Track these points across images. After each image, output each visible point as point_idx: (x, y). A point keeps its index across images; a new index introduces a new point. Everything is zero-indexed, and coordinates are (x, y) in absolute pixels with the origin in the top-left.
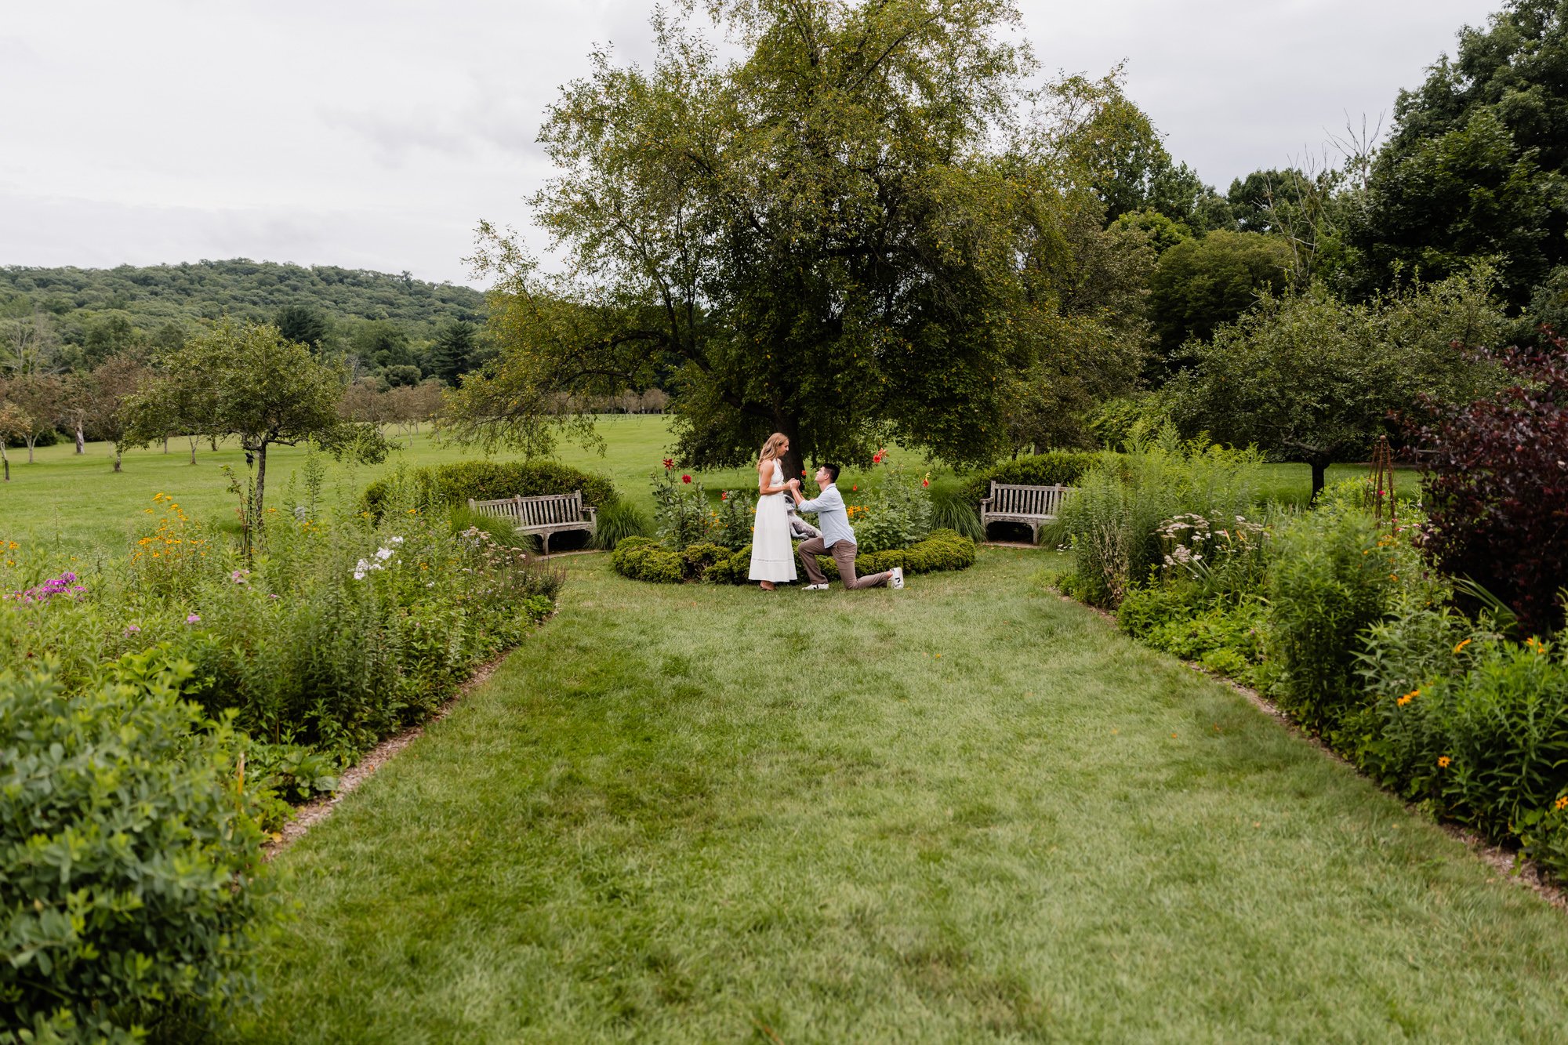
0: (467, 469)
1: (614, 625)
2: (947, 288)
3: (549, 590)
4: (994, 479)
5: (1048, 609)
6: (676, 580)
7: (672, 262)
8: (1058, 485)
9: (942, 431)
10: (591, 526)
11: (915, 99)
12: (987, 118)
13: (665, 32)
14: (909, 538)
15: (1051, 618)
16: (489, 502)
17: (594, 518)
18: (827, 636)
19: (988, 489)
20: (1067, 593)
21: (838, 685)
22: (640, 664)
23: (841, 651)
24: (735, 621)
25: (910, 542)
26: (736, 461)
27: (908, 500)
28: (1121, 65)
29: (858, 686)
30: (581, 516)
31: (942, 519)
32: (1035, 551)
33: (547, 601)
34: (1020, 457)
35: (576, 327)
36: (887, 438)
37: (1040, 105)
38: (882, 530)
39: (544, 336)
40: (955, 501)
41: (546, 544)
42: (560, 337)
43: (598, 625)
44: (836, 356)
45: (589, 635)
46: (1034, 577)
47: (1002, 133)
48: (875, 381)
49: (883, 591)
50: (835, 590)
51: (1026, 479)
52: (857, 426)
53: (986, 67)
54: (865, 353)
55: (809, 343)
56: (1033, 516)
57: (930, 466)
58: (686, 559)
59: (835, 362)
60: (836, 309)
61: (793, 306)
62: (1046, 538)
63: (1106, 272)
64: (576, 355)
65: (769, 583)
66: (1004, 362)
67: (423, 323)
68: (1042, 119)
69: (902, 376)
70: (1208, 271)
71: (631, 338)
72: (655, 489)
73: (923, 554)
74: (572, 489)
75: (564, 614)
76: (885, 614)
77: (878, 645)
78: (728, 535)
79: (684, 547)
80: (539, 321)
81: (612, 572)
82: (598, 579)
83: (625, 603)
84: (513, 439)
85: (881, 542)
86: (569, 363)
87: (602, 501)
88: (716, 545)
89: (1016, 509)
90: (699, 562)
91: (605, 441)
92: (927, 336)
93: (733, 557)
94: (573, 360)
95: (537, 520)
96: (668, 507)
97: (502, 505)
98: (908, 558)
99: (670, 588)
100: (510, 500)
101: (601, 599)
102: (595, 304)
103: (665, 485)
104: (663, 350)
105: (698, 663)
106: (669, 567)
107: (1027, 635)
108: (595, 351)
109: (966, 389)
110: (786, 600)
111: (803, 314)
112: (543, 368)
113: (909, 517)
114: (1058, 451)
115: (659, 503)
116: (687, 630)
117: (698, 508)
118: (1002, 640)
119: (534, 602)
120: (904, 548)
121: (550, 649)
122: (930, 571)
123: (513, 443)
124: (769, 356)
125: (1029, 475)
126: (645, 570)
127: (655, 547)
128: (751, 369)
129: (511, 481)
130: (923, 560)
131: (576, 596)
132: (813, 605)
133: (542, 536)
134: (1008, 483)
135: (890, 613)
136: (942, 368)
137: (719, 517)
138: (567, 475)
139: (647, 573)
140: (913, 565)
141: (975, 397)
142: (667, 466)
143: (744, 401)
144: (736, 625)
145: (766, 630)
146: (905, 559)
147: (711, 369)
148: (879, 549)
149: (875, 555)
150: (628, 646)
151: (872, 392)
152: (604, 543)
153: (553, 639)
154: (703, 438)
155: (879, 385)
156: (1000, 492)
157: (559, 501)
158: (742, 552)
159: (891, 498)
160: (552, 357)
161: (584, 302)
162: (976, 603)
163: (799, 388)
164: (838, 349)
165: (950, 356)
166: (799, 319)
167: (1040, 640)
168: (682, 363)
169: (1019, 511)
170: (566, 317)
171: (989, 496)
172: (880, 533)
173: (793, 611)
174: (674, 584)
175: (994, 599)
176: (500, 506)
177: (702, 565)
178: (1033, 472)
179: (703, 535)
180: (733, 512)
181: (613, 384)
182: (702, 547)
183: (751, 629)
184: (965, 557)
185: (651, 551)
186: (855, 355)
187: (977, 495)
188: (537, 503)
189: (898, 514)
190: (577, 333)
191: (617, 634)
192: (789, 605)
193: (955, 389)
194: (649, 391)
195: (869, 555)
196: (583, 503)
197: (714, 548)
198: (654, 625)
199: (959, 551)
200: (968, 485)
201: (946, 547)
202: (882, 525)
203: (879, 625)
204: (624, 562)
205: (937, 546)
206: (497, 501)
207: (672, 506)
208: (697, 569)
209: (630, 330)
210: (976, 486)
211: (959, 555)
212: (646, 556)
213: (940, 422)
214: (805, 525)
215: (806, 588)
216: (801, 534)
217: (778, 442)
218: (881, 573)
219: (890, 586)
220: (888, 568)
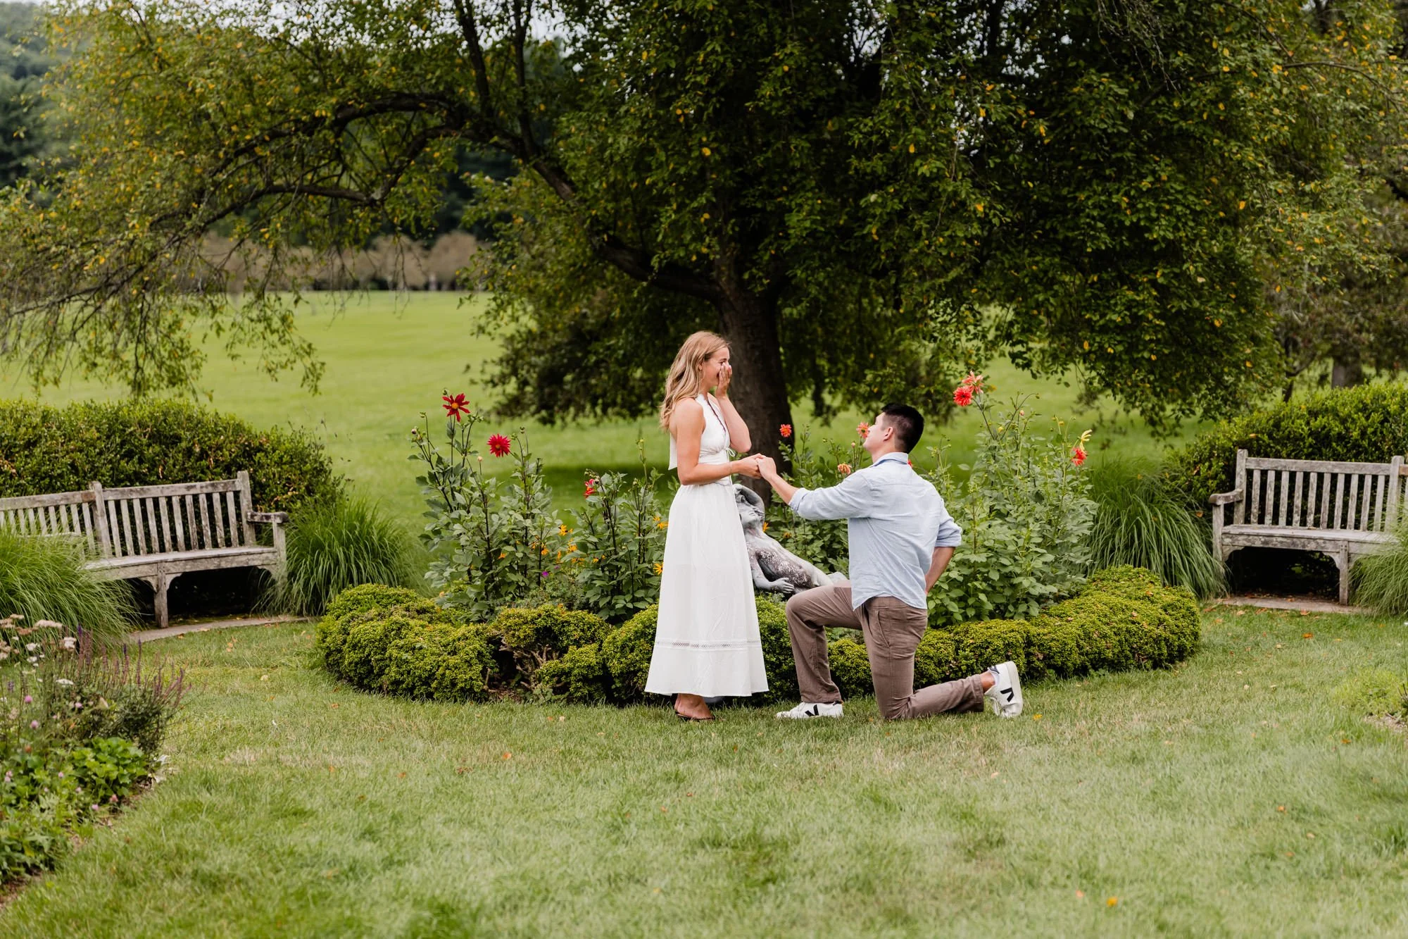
1: (299, 813)
3: (141, 725)
4: (1242, 444)
5: (1387, 777)
6: (468, 694)
8: (1398, 460)
9: (1121, 329)
10: (274, 558)
14: (1039, 589)
16: (24, 501)
17: (280, 538)
18: (833, 843)
19: (1231, 470)
22: (348, 923)
23: (867, 887)
24: (606, 802)
25: (1041, 599)
27: (1039, 497)
30: (249, 534)
31: (1120, 540)
32: (1344, 622)
33: (134, 750)
34: (1300, 395)
35: (248, 82)
36: (993, 344)
38: (975, 571)
39: (172, 106)
40: (1150, 498)
41: (161, 602)
42: (210, 106)
43: (261, 810)
44: (865, 152)
45: (232, 840)
46: (1347, 688)
48: (959, 209)
49: (975, 723)
50: (857, 719)
51: (1321, 445)
52: (916, 319)
54: (938, 146)
55: (806, 121)
56: (1337, 533)
57: (1091, 415)
58: (494, 641)
59: (866, 165)
60: (867, 43)
61: (762, 30)
62: (1369, 589)
64: (249, 149)
65: (697, 700)
66: (1264, 164)
69: (1019, 199)
71: (382, 109)
72: (424, 469)
73: (1073, 629)
74: (229, 470)
75: (177, 784)
76: (979, 786)
77: (961, 869)
78: (598, 583)
79: (492, 611)
80: (161, 68)
81: (313, 673)
82: (280, 690)
83: (337, 754)
84: (99, 351)
85: (971, 601)
86: (231, 168)
87: (301, 498)
88: (570, 607)
89: (1297, 518)
90: (526, 650)
91: (317, 358)
92: (1082, 105)
93: (610, 637)
94: (242, 161)
95: (142, 544)
96: (455, 515)
97: (57, 508)
98: (1035, 640)
99: (454, 714)
100: (78, 496)
101: (276, 745)
102: (294, 31)
103: (446, 458)
104: (456, 137)
105: (499, 921)
106: (453, 660)
107: (1338, 847)
108: (295, 141)
109: (1176, 229)
110: (735, 747)
111: (788, 51)
112: (171, 179)
113: (1040, 540)
114: (1393, 377)
115: (433, 503)
116: (482, 827)
117: (526, 517)
118: (1273, 857)
119: (100, 756)
120: (1027, 615)
121: (125, 880)
122: (1091, 671)
123: (99, 360)
124: (707, 152)
125: (1327, 436)
126: (394, 668)
127: (422, 611)
128: (667, 183)
129: (81, 451)
130: (1074, 644)
131: (215, 737)
132: (802, 759)
133: (153, 582)
134: (1278, 455)
135: (992, 784)
136: (1118, 179)
137: (578, 539)
138: (217, 433)
139: (398, 677)
140: (1047, 658)
141: (1197, 248)
142: (453, 411)
143: (655, 262)
144: (605, 813)
145: (680, 827)
146: (1029, 643)
147: (570, 183)
148: (966, 618)
149: (957, 633)
150: (326, 872)
151: (953, 238)
152: (301, 600)
153: (137, 854)
154: (557, 347)
155: (968, 221)
156: (1257, 476)
157: (196, 498)
158: (632, 626)
159: (995, 494)
160: (191, 153)
161: (268, 25)
162: (1206, 758)
163: (783, 226)
164: (871, 134)
165: (1137, 151)
166: (778, 63)
167: (1372, 860)
168: (503, 171)
169: (1303, 523)
170: (223, 61)
171: (1232, 488)
172: (967, 578)
173: (752, 776)
174: (463, 702)
175: (1250, 747)
176: (52, 510)
177: (533, 657)
178: (1337, 428)
179: (539, 583)
180: (610, 527)
181: (337, 218)
182: (534, 612)
183: (642, 826)
184: (1175, 637)
185: (412, 622)
186: (912, 150)
187: (1204, 485)
188: (143, 502)
189: (1014, 531)
190: (251, 97)
191: (302, 838)
192: (741, 762)
193: (1150, 230)
194: (444, 240)
195: (946, 635)
196: (255, 502)
197: (564, 614)
198: (400, 814)
199: (1161, 622)
200: (1182, 460)
201: (1129, 613)
202: (974, 558)
203: (965, 816)
204: (345, 648)
205: (1107, 610)
206: (45, 497)
207: (463, 512)
208: (522, 666)
209: (376, 92)
210: (1203, 461)
211: (1160, 631)
212: (398, 635)
213: (1113, 309)
214: (787, 559)
215: (788, 714)
216: (780, 582)
217: (701, 352)
218: (970, 678)
219: (992, 713)
220: (987, 664)
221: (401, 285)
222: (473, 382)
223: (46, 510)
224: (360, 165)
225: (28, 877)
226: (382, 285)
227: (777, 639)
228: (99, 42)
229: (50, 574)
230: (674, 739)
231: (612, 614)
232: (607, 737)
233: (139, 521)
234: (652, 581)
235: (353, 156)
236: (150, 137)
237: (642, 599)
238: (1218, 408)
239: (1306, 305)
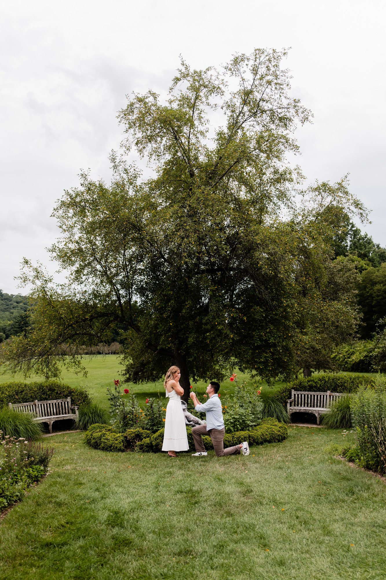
0: (9, 386)
1: (81, 484)
2: (263, 287)
3: (44, 461)
4: (293, 388)
5: (343, 473)
6: (120, 450)
7: (120, 277)
8: (329, 391)
9: (263, 362)
10: (75, 417)
11: (243, 194)
12: (280, 203)
13: (117, 163)
14: (251, 424)
15: (348, 480)
16: (20, 405)
17: (77, 412)
18: (210, 492)
19: (290, 394)
20: (351, 460)
21: (221, 535)
23: (220, 505)
24: (154, 480)
25: (251, 426)
26: (154, 378)
27: (250, 402)
28: (346, 177)
29: (235, 537)
30: (70, 411)
31: (266, 411)
32: (320, 429)
33: (42, 468)
35: (71, 311)
36: (234, 367)
37: (307, 197)
39: (55, 316)
40: (273, 401)
41: (51, 427)
42: (63, 316)
43: (72, 483)
44: (206, 324)
45: (64, 493)
46: (328, 448)
47: (288, 210)
48: (227, 337)
49: (239, 458)
50: (211, 456)
51: (311, 388)
52: (218, 361)
53: (278, 178)
54: (221, 323)
55: (192, 317)
56: (315, 409)
58: (126, 437)
59: (206, 327)
60: (205, 300)
61: (183, 298)
62: (325, 421)
63: (336, 282)
64: (71, 325)
66: (294, 325)
67: (7, 313)
68: (307, 204)
69: (240, 334)
70: (382, 282)
71: (100, 316)
72: (109, 397)
73: (259, 433)
74: (66, 397)
75: (51, 476)
76: (243, 475)
77: (242, 499)
78: (150, 424)
79: (125, 430)
80: (53, 308)
81: (84, 445)
82: (77, 449)
83: (90, 467)
84: (39, 370)
85: (236, 427)
86: (68, 329)
87: (82, 403)
88: (143, 429)
89: (306, 405)
90: (133, 439)
91: (87, 370)
92: (253, 313)
93: (152, 436)
94: (70, 328)
95: (46, 414)
96: (116, 408)
97: (27, 406)
98: (251, 436)
99: (117, 455)
100: (32, 403)
101: (76, 464)
102: (81, 300)
103: (115, 394)
104: (116, 322)
105: (130, 516)
106: (116, 442)
107: (337, 494)
108: (81, 323)
109: (275, 340)
110: (183, 464)
111: (189, 302)
112: (55, 332)
113: (251, 412)
114: (319, 371)
115: (112, 405)
116: (124, 488)
117: (133, 408)
118: (320, 496)
119: (34, 470)
120: (248, 430)
121: (38, 505)
122: (264, 443)
123: (39, 372)
124: (171, 324)
125: (312, 386)
126: (103, 444)
127: (109, 430)
128: (162, 331)
129: (33, 393)
130: (260, 437)
131: (61, 462)
132: (199, 467)
133: (49, 423)
134: (301, 391)
135: (246, 474)
136: (262, 329)
137: (145, 413)
138: (63, 389)
139: (104, 446)
140: (254, 440)
141: (280, 344)
142: (116, 384)
143: (158, 348)
144: (154, 483)
145: (172, 487)
146: (249, 437)
147: (141, 332)
148: (235, 431)
149: (233, 435)
150: (87, 501)
151: (226, 343)
152: (82, 427)
153: (41, 496)
154: (137, 367)
155: (229, 339)
156: (296, 395)
157: (58, 403)
158: (158, 433)
159: (240, 401)
160: (59, 326)
161: (76, 298)
162: (298, 468)
163: (187, 341)
164: (207, 320)
165: (266, 323)
166: (186, 305)
167: (346, 498)
168: (126, 329)
169: (308, 406)
170: (66, 306)
171: (291, 398)
172: (235, 421)
173: (188, 472)
174: (119, 452)
175: (308, 465)
176: (26, 406)
177: (135, 441)
178: (314, 384)
179: (136, 423)
180: (152, 410)
181: (90, 340)
182: (135, 430)
183: (163, 487)
184: (282, 435)
185: (107, 433)
186: (216, 324)
187: (285, 398)
188: (47, 404)
189: (245, 410)
190: (72, 314)
191: (82, 491)
192: (185, 468)
193: (269, 341)
194: (113, 344)
195: (230, 435)
196: (72, 404)
197: (142, 431)
198: (105, 484)
199: (279, 431)
200: (279, 392)
201: (271, 429)
202: (236, 417)
203: (241, 484)
204: (92, 439)
205: (267, 428)
206: (25, 404)
207: (118, 407)
208: (132, 443)
209: (99, 313)
210: (284, 392)
211: (279, 433)
212: (104, 436)
213: (261, 358)
214: (192, 417)
215: (194, 455)
216: (191, 423)
217: (174, 371)
218: (237, 446)
219: (242, 454)
220: (240, 442)
221: (104, 353)
222: (119, 375)
223: (25, 407)
224: (95, 328)
225: (14, 503)
226: (100, 353)
228: (40, 303)
229: (25, 422)
230: (169, 462)
231: (153, 431)
232: (153, 461)
233: (46, 409)
234: (162, 423)
235: (94, 327)
236: (50, 323)
237: (160, 427)
239: (300, 356)
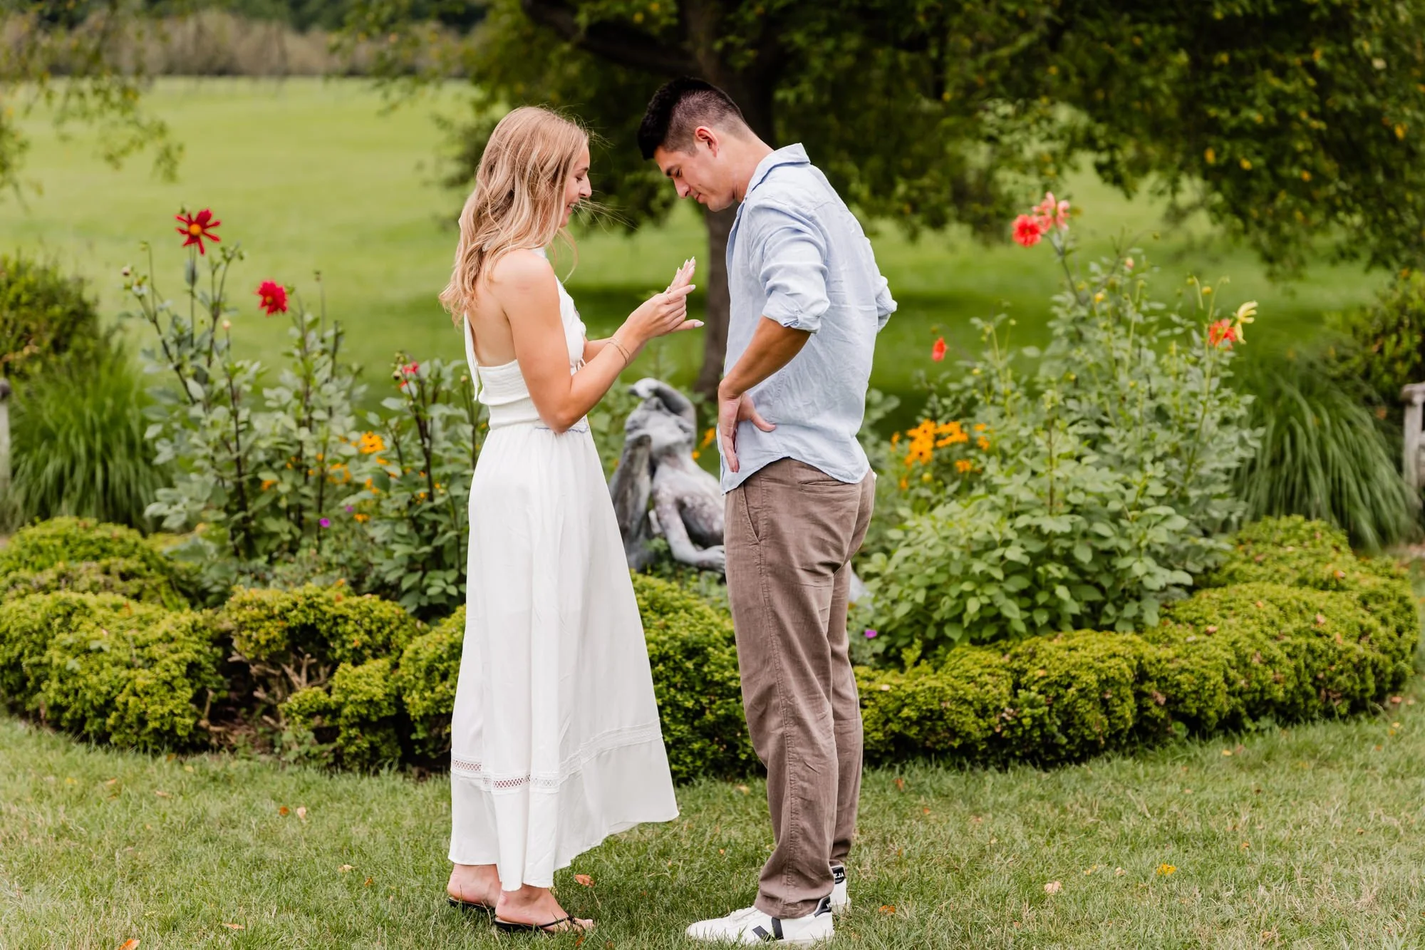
6: (166, 740)
9: (1261, 134)
14: (1162, 577)
25: (1164, 595)
27: (1162, 416)
38: (1049, 547)
40: (1309, 388)
58: (223, 640)
73: (1217, 650)
78: (401, 548)
85: (1042, 598)
88: (356, 586)
90: (272, 662)
93: (413, 647)
98: (1153, 671)
103: (186, 322)
106: (143, 678)
113: (1162, 491)
117: (301, 424)
120: (1138, 625)
122: (1249, 724)
126: (55, 684)
127: (128, 575)
130: (1220, 678)
139: (60, 699)
140: (1172, 702)
142: (194, 239)
146: (1142, 674)
148: (1032, 628)
149: (1016, 656)
172: (1037, 559)
174: (156, 753)
177: (285, 675)
179: (314, 537)
184: (1387, 658)
185: (92, 602)
187: (1389, 369)
189: (1120, 476)
195: (997, 659)
199: (1364, 633)
200: (1355, 330)
201: (1310, 616)
202: (1049, 525)
205: (1274, 612)
208: (267, 689)
210: (1385, 332)
211: (1361, 649)
212: (66, 625)
213: (1251, 104)
216: (712, 554)
217: (545, 158)
227: (698, 667)
231: (424, 602)
238: (1395, 253)
